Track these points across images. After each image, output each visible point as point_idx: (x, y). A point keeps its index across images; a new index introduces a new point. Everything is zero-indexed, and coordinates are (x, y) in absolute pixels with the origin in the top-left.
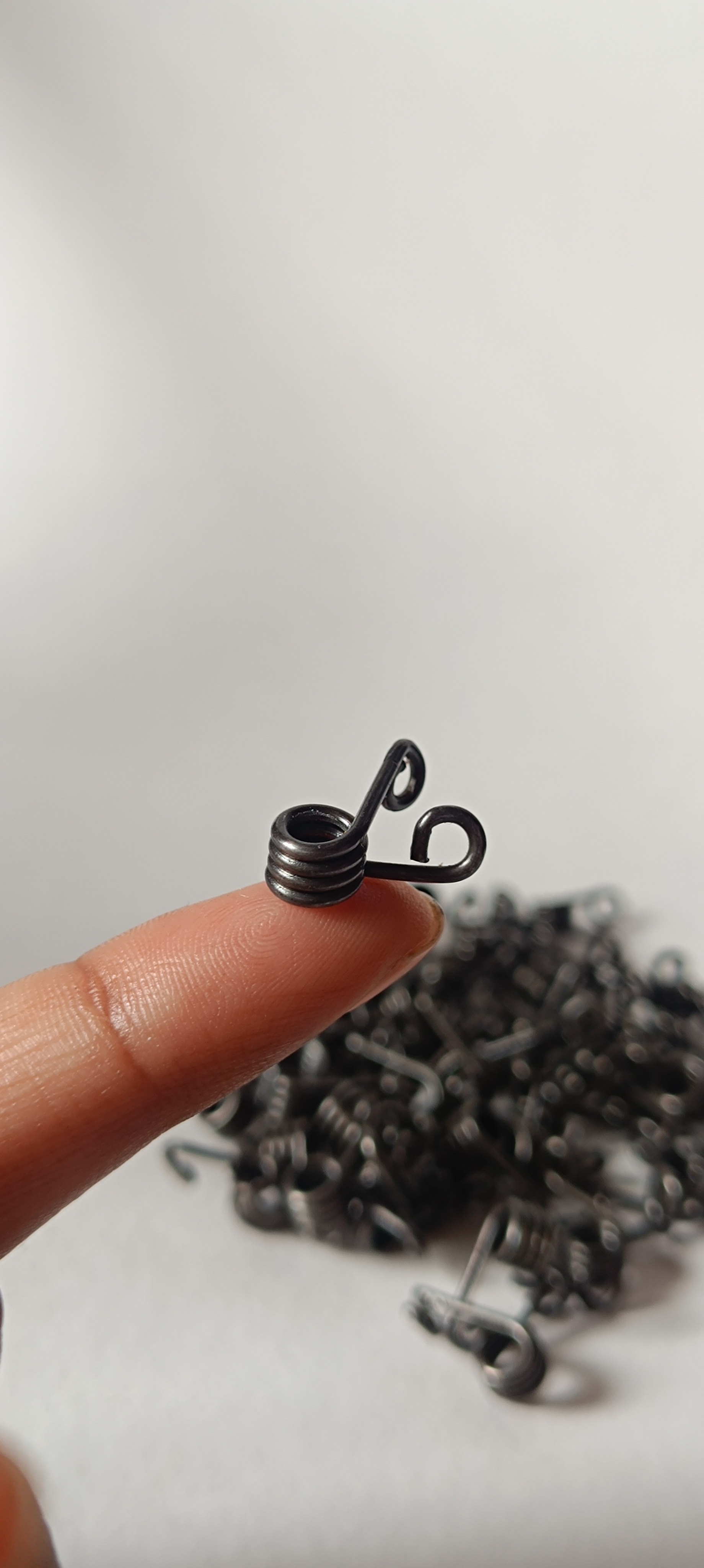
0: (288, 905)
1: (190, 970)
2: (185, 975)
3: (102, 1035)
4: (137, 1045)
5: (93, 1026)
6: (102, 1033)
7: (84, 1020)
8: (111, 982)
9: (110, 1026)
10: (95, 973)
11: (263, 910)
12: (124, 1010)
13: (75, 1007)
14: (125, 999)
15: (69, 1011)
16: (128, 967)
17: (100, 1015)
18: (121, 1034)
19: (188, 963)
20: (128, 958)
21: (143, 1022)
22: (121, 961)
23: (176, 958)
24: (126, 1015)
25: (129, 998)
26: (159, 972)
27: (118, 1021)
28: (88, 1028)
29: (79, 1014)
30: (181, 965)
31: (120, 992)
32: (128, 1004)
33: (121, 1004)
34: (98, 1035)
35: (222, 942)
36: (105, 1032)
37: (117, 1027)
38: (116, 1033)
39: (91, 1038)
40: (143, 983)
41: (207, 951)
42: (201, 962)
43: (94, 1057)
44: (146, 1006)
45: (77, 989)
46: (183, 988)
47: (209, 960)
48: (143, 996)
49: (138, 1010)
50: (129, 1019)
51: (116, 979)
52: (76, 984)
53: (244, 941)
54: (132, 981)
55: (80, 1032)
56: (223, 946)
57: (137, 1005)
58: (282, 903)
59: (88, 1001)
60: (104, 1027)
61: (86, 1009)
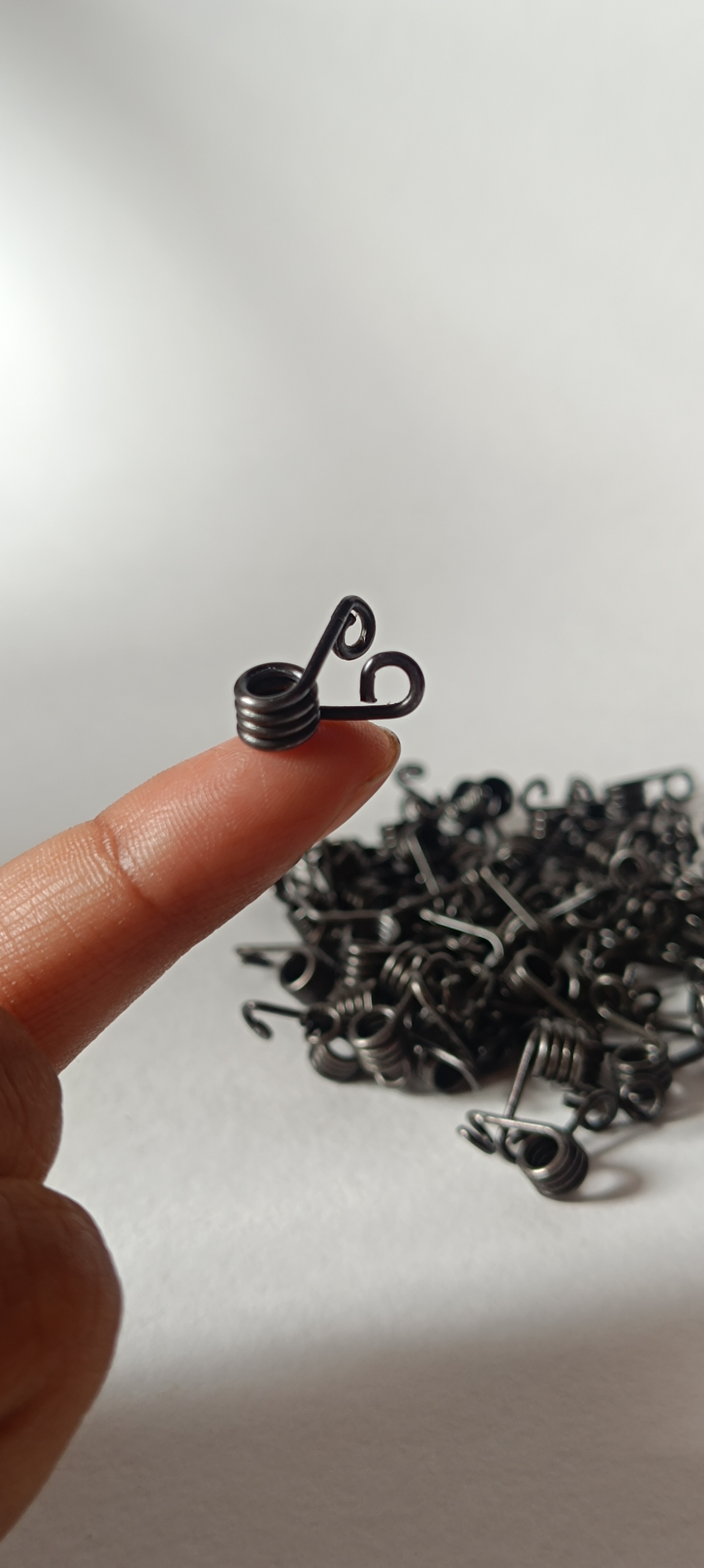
0: (256, 752)
1: (180, 814)
2: (176, 819)
3: (114, 876)
4: (143, 881)
5: (106, 869)
6: (114, 874)
7: (99, 865)
8: (120, 832)
9: (119, 868)
10: (108, 826)
11: (236, 757)
12: (130, 853)
13: (92, 855)
14: (130, 843)
15: (86, 859)
16: (132, 818)
17: (111, 860)
18: (129, 874)
19: (178, 809)
20: (132, 811)
21: (146, 862)
22: (127, 813)
23: (168, 806)
24: (132, 858)
25: (133, 843)
26: (156, 819)
27: (126, 863)
28: (102, 871)
29: (94, 860)
30: (172, 810)
31: (126, 839)
32: (133, 848)
33: (128, 849)
34: (110, 877)
35: (203, 789)
36: (116, 873)
37: (125, 867)
38: (124, 874)
39: (105, 880)
40: (144, 830)
41: (192, 797)
42: (188, 807)
43: (108, 894)
44: (147, 848)
45: (93, 841)
46: (175, 830)
47: (194, 804)
48: (145, 839)
49: (141, 852)
50: (134, 860)
51: (123, 829)
52: (92, 836)
53: (222, 785)
54: (135, 829)
55: (95, 875)
56: (205, 792)
57: (140, 848)
58: (251, 751)
59: (102, 850)
60: (115, 869)
61: (100, 856)
